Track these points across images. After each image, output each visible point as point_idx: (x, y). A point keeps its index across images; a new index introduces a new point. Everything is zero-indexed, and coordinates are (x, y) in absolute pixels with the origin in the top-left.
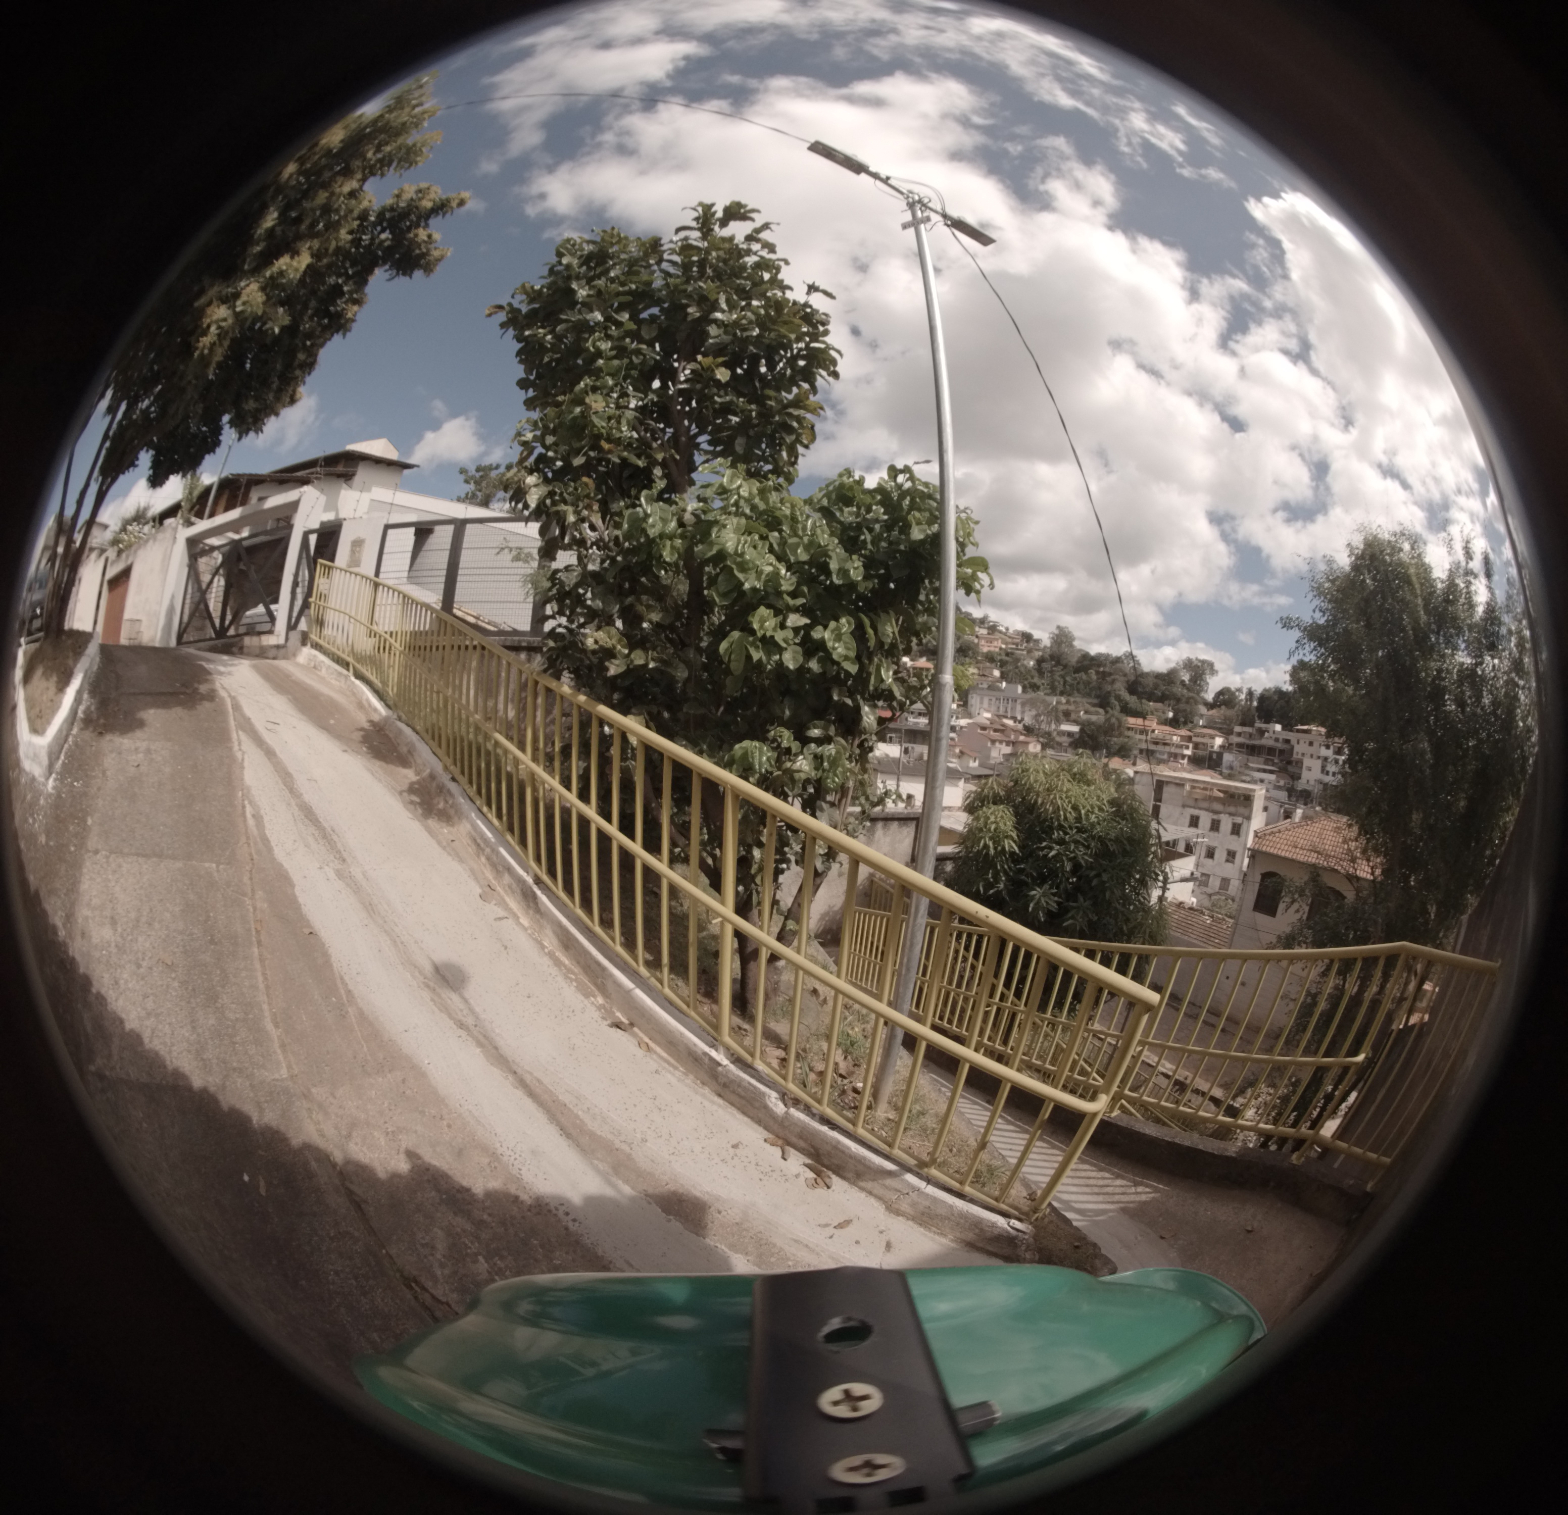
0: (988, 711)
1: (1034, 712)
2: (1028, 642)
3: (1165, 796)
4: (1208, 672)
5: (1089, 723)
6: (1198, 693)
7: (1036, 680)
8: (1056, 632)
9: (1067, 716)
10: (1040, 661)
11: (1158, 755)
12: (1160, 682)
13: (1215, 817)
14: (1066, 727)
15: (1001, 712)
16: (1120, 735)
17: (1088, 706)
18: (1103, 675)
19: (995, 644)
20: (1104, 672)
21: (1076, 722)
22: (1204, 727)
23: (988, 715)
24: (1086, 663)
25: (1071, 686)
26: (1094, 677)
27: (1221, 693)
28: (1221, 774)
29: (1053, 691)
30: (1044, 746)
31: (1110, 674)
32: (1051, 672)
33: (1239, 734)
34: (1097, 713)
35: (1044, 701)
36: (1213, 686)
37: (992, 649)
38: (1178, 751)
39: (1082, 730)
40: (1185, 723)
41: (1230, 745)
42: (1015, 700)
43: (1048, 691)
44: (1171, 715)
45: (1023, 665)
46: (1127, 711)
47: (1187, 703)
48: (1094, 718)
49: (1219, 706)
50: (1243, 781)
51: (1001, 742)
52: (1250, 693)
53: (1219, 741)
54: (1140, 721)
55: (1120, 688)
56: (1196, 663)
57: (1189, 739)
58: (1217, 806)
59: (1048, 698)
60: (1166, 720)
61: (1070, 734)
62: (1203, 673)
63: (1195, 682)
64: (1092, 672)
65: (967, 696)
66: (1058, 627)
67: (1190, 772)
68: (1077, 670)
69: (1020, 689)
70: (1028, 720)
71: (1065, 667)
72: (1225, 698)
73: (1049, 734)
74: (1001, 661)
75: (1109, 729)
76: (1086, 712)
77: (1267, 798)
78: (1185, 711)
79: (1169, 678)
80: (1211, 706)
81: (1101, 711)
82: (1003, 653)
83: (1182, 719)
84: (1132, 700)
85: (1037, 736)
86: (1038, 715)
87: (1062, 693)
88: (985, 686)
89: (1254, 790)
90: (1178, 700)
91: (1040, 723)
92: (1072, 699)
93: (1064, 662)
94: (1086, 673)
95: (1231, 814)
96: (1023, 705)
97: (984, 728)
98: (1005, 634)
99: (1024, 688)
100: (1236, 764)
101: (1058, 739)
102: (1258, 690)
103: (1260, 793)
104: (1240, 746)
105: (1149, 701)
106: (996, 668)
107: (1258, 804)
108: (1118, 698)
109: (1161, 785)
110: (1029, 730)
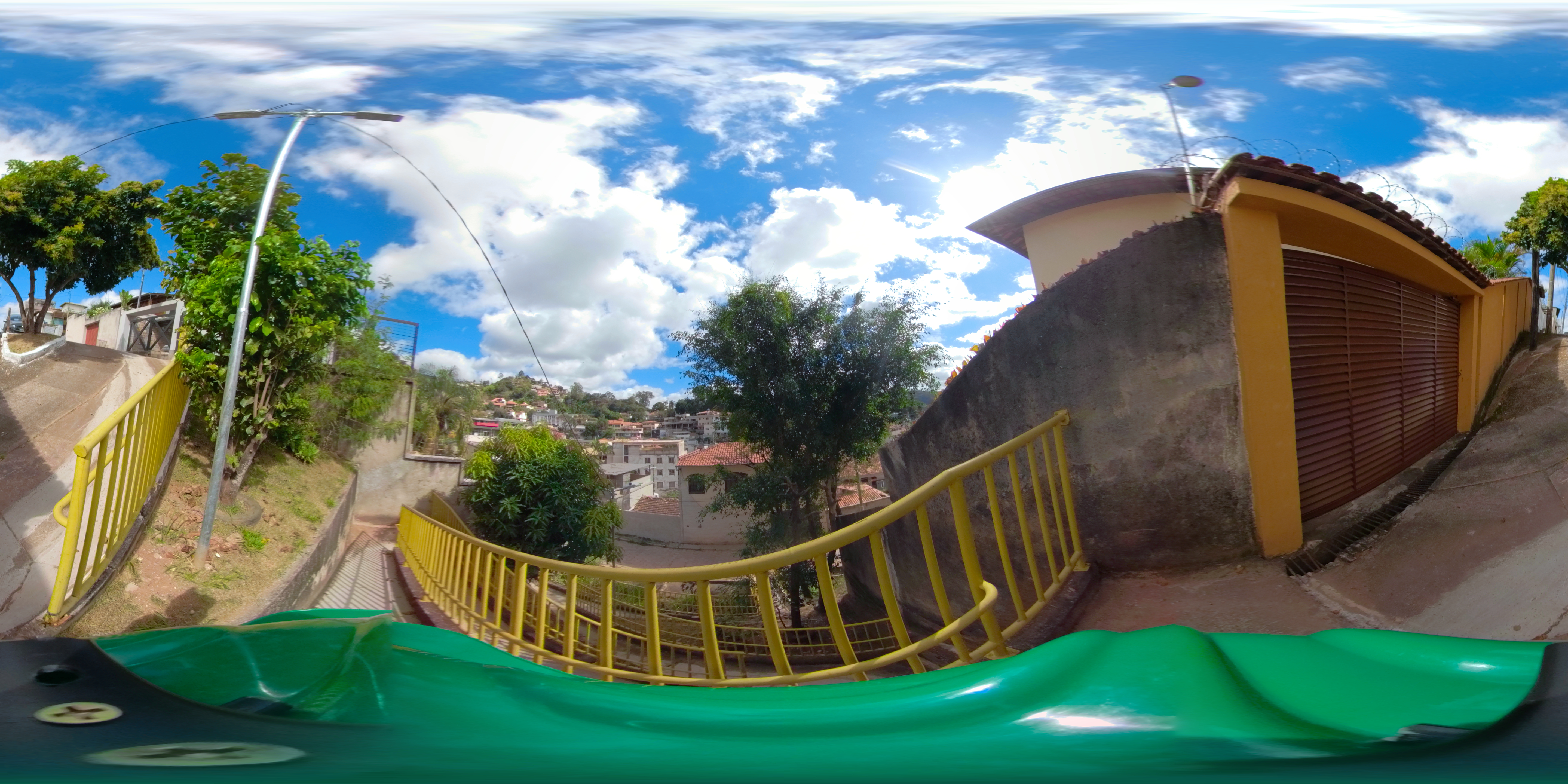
1: (563, 422)
2: (561, 391)
3: (629, 452)
5: (590, 424)
6: (644, 406)
7: (565, 407)
10: (567, 398)
11: (626, 435)
12: (625, 404)
13: (659, 457)
14: (578, 427)
16: (606, 428)
17: (589, 417)
18: (597, 403)
20: (597, 401)
21: (584, 425)
22: (649, 420)
25: (581, 409)
26: (592, 404)
27: (656, 405)
29: (573, 412)
32: (572, 403)
36: (652, 402)
37: (544, 394)
38: (637, 432)
39: (587, 428)
40: (639, 420)
41: (663, 426)
42: (554, 417)
43: (570, 412)
44: (631, 417)
45: (560, 400)
46: (609, 418)
47: (639, 411)
49: (656, 410)
52: (672, 403)
53: (657, 425)
54: (615, 421)
55: (605, 408)
56: (642, 393)
57: (641, 426)
59: (570, 415)
60: (630, 419)
61: (581, 430)
63: (643, 402)
64: (591, 402)
65: (531, 416)
67: (642, 440)
68: (584, 402)
69: (556, 412)
70: (561, 425)
71: (579, 401)
72: (659, 407)
73: (571, 430)
75: (600, 426)
76: (589, 420)
79: (630, 401)
80: (652, 411)
81: (596, 418)
82: (549, 396)
83: (637, 418)
84: (611, 413)
85: (565, 431)
86: (565, 423)
87: (577, 413)
88: (539, 410)
90: (634, 410)
91: (567, 426)
92: (582, 415)
93: (578, 399)
94: (589, 403)
96: (558, 418)
98: (550, 387)
99: (558, 410)
101: (576, 432)
102: (676, 401)
104: (668, 426)
105: (620, 412)
107: (681, 447)
108: (604, 412)
109: (626, 447)
110: (560, 430)
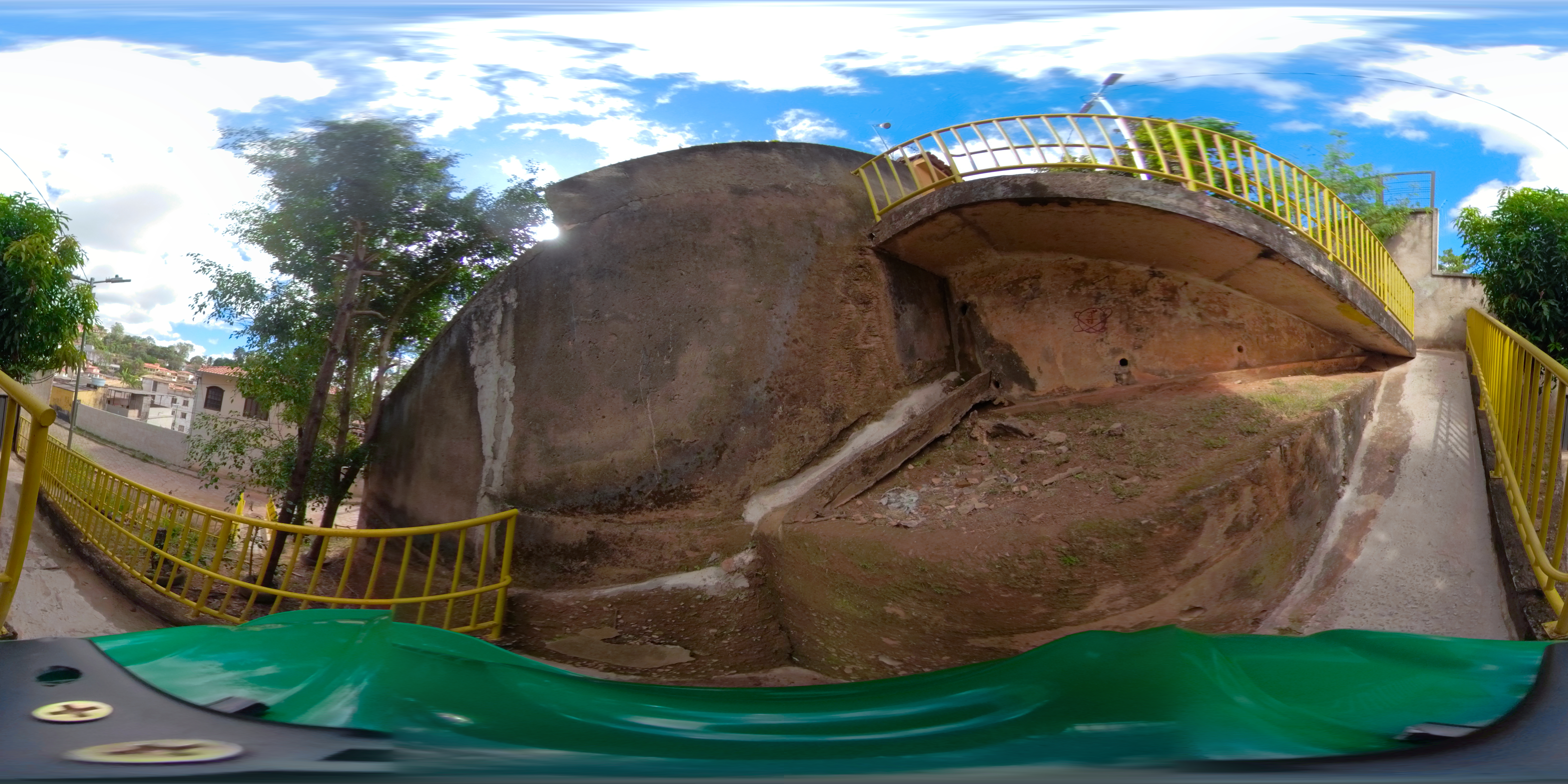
5: (125, 364)
7: (103, 346)
8: (115, 326)
9: (115, 362)
10: (105, 338)
12: (164, 351)
14: (113, 366)
16: (140, 370)
17: (126, 358)
18: (136, 346)
20: (136, 344)
21: (119, 364)
22: (185, 371)
24: (128, 340)
25: (119, 349)
26: (131, 346)
27: (195, 358)
29: (110, 350)
30: (102, 372)
31: (139, 345)
32: (111, 343)
34: (130, 361)
35: (104, 354)
36: (191, 355)
38: (169, 379)
39: (122, 368)
40: (174, 369)
42: (90, 352)
44: (168, 365)
46: (146, 361)
47: (177, 360)
48: (128, 363)
49: (193, 363)
52: (211, 359)
54: (151, 365)
55: (144, 351)
56: (183, 344)
60: (165, 366)
61: (115, 369)
63: (182, 353)
64: (130, 344)
70: (95, 361)
72: (197, 360)
73: (104, 367)
75: (134, 368)
78: (176, 363)
79: (169, 349)
85: (99, 367)
90: (172, 359)
91: (101, 362)
92: (119, 355)
93: (117, 339)
94: (127, 344)
96: (94, 354)
101: (109, 370)
108: (142, 355)
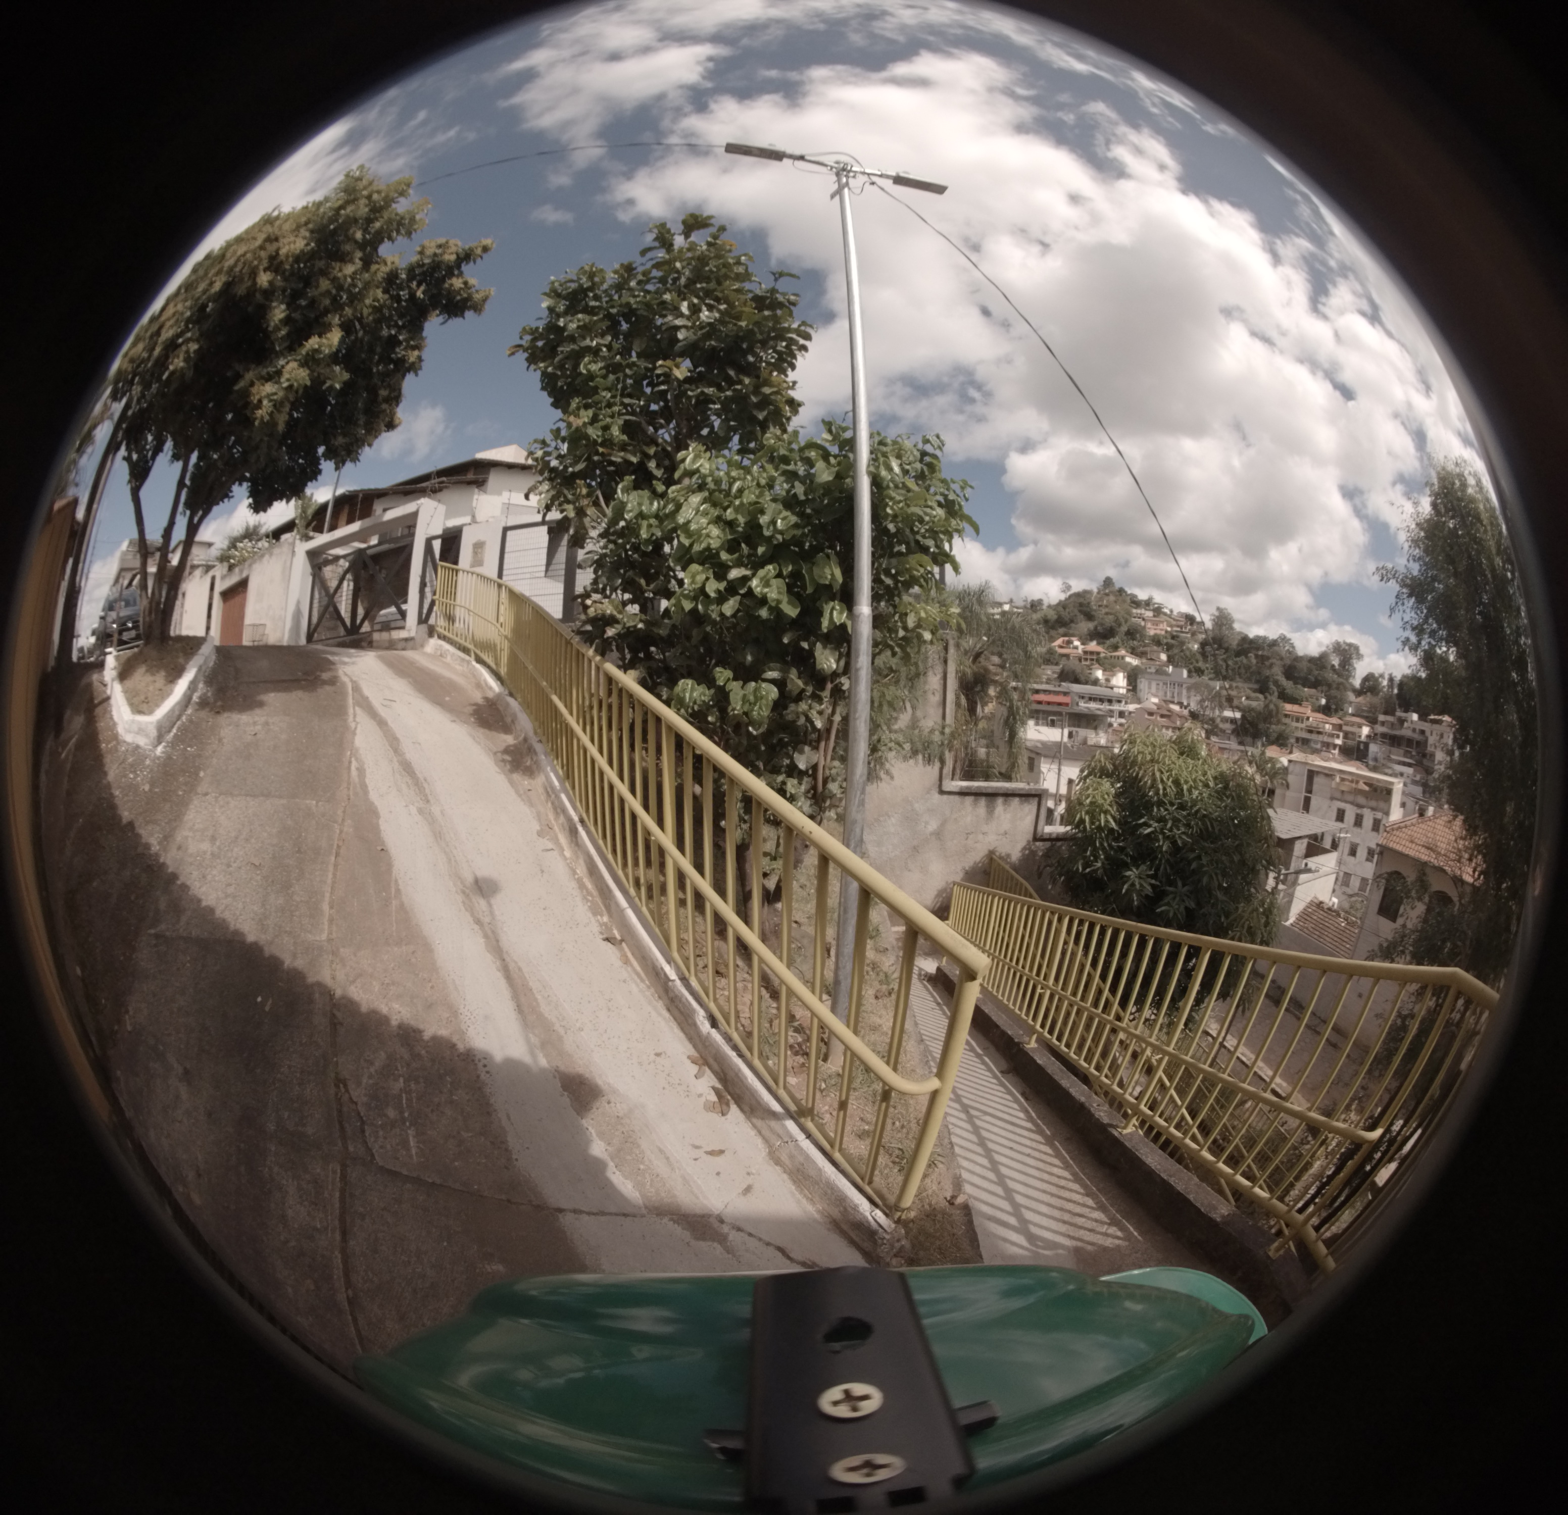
0: (1155, 696)
1: (1199, 698)
2: (1191, 624)
3: (1314, 787)
4: (1354, 656)
5: (1250, 709)
6: (1347, 679)
7: (1201, 664)
8: (1217, 614)
9: (1230, 702)
10: (1203, 644)
11: (1313, 745)
12: (1314, 667)
13: (1359, 811)
14: (1228, 713)
15: (1169, 697)
16: (1279, 722)
17: (1249, 692)
18: (1262, 659)
19: (1161, 626)
20: (1262, 656)
21: (1239, 708)
22: (1353, 715)
23: (1155, 700)
24: (1246, 646)
25: (1233, 670)
26: (1254, 661)
27: (1366, 679)
28: (1367, 766)
29: (1218, 674)
30: (1209, 733)
31: (1268, 658)
32: (1214, 655)
33: (1383, 723)
34: (1257, 699)
35: (1207, 686)
36: (1360, 671)
37: (1158, 632)
38: (1330, 740)
39: (1243, 717)
40: (1336, 711)
41: (1376, 734)
42: (1181, 685)
43: (1212, 676)
44: (1323, 701)
45: (1188, 649)
46: (1286, 697)
47: (1338, 689)
48: (1254, 704)
49: (1365, 693)
50: (1386, 774)
51: (1167, 728)
52: (1391, 680)
53: (1365, 731)
54: (1296, 708)
55: (1277, 672)
56: (1344, 646)
57: (1340, 728)
58: (1361, 800)
59: (1212, 683)
60: (1320, 706)
61: (1233, 721)
62: (1351, 658)
63: (1344, 667)
64: (1252, 656)
65: (1135, 680)
66: (1218, 609)
67: (1340, 763)
68: (1238, 654)
69: (1185, 673)
70: (1193, 706)
71: (1227, 650)
72: (1370, 684)
73: (1213, 720)
74: (1167, 644)
75: (1269, 716)
76: (1248, 698)
77: (1404, 793)
78: (1335, 697)
79: (1321, 662)
80: (1359, 693)
81: (1261, 696)
82: (1169, 636)
83: (1333, 707)
84: (1289, 686)
85: (1202, 722)
86: (1202, 701)
87: (1225, 678)
88: (1153, 670)
89: (1392, 783)
90: (1329, 686)
91: (1204, 709)
92: (1234, 684)
93: (1226, 645)
94: (1247, 657)
95: (1373, 809)
96: (1189, 689)
97: (1151, 714)
98: (1170, 616)
99: (1189, 672)
100: (1380, 756)
101: (1221, 726)
102: (1397, 676)
103: (1398, 786)
104: (1384, 735)
105: (1304, 686)
106: (1163, 651)
107: (1396, 798)
108: (1276, 683)
109: (1311, 775)
110: (1194, 716)
